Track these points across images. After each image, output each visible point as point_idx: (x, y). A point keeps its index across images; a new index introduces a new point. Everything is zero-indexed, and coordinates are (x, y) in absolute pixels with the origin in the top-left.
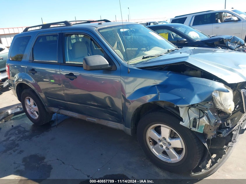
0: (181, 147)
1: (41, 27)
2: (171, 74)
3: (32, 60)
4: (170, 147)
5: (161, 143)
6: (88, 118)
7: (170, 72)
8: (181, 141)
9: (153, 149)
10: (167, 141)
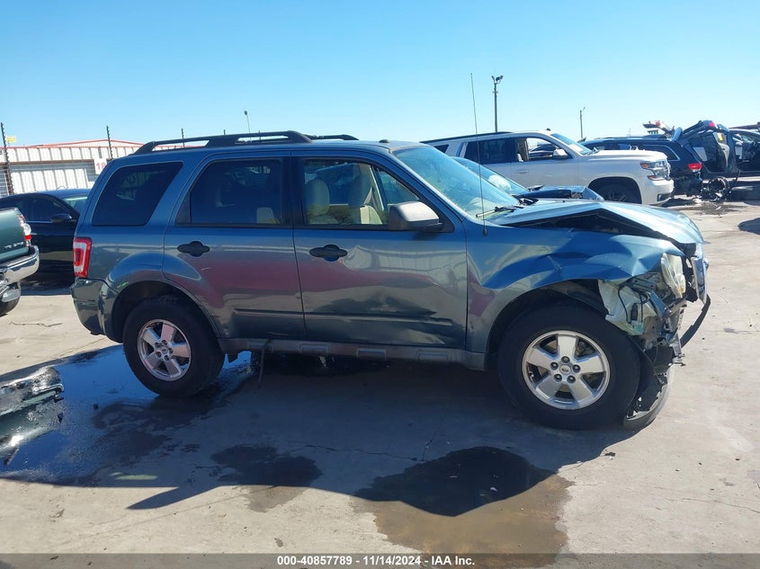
0: (600, 370)
1: (207, 142)
2: (575, 233)
3: (189, 221)
4: (577, 376)
5: (557, 372)
6: (362, 350)
7: (572, 229)
8: (600, 358)
9: (538, 389)
10: (570, 365)
